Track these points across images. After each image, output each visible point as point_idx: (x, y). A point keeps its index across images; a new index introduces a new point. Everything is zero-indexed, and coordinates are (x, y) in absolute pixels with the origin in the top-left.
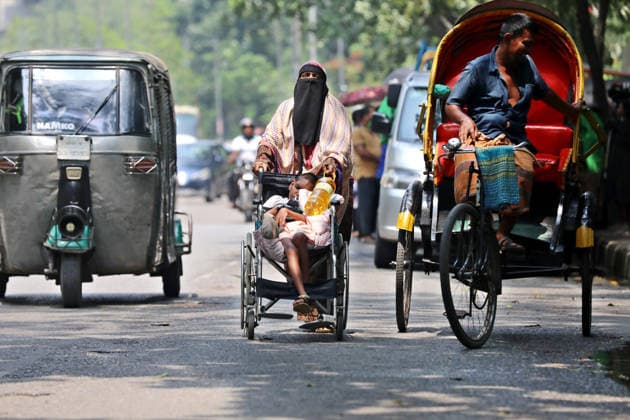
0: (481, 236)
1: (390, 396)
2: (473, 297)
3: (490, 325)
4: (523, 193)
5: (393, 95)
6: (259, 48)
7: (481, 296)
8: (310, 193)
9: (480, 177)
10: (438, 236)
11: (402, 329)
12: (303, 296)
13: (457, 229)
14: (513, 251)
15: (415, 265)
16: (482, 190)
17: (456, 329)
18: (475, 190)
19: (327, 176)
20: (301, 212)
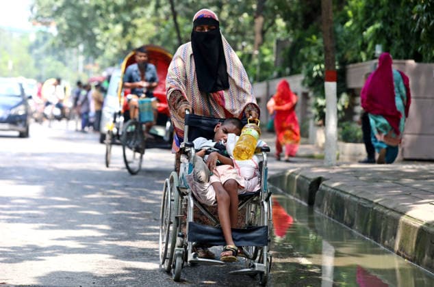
0: (138, 132)
1: (101, 191)
2: (134, 156)
3: (140, 166)
4: (155, 117)
5: (109, 79)
6: (61, 59)
7: (138, 155)
8: (238, 137)
9: (139, 111)
10: (123, 133)
11: (107, 166)
12: (232, 247)
13: (129, 130)
14: (150, 139)
15: (113, 143)
16: (140, 116)
17: (128, 167)
18: (137, 116)
19: (251, 122)
20: (228, 156)
